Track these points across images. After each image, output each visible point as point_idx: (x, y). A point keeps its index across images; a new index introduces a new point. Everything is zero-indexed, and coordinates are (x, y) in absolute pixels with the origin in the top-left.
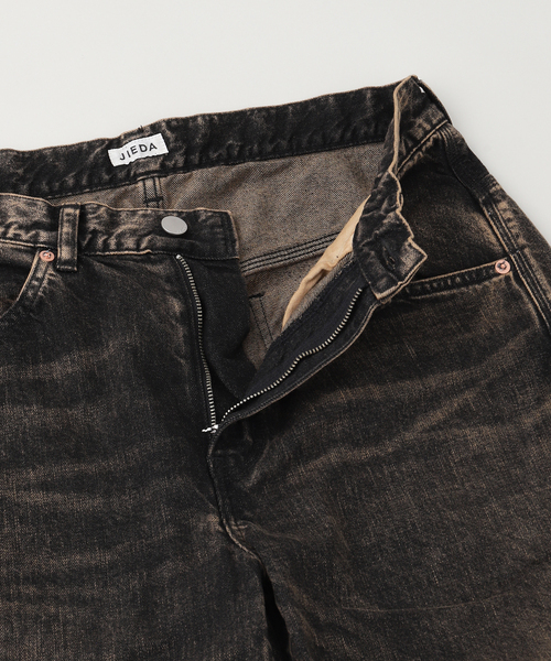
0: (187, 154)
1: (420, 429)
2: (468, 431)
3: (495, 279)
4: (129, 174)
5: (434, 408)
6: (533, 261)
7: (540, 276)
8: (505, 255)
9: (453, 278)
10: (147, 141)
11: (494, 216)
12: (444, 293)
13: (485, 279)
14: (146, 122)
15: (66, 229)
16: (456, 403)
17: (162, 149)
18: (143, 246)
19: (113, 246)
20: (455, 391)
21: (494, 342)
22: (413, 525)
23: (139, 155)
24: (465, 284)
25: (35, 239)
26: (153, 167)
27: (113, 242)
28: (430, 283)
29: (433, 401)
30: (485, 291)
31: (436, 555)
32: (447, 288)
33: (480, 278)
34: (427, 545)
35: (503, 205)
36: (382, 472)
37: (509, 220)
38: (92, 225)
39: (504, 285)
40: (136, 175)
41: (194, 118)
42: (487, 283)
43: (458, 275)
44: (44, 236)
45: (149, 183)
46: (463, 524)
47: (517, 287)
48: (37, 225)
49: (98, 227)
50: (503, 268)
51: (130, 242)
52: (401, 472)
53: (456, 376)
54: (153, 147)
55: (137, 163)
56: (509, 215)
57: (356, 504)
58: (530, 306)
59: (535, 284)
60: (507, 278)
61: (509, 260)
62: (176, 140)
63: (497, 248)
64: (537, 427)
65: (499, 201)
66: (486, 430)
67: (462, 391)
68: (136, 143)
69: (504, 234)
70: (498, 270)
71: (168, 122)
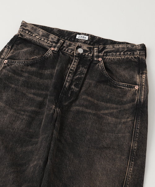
0: (91, 42)
1: (101, 113)
2: (110, 118)
3: (134, 89)
4: (78, 40)
5: (107, 110)
6: (143, 89)
7: (143, 92)
8: (139, 85)
9: (125, 85)
10: (85, 36)
11: (141, 77)
12: (122, 87)
13: (132, 88)
14: (87, 33)
15: (59, 44)
16: (112, 111)
17: (87, 39)
18: (72, 53)
19: (66, 51)
20: (113, 108)
21: (126, 103)
22: (88, 129)
23: (82, 38)
24: (127, 87)
25: (52, 45)
26: (83, 41)
27: (67, 50)
28: (121, 84)
29: (107, 108)
30: (130, 90)
31: (88, 137)
32: (123, 86)
33: (131, 87)
34: (88, 134)
35: (144, 75)
36: (89, 116)
37: (144, 79)
38: (64, 45)
39: (135, 91)
40: (79, 41)
41: (97, 37)
42: (132, 89)
43: (127, 85)
44: (54, 44)
45: (80, 43)
46: (97, 134)
47: (137, 92)
48: (54, 42)
49: (65, 46)
50: (137, 87)
51: (70, 51)
52: (93, 118)
53: (114, 106)
54: (86, 38)
55: (80, 39)
56: (144, 78)
57: (80, 120)
58: (137, 98)
59: (141, 93)
60: (136, 90)
61: (139, 87)
62: (90, 39)
63: (138, 83)
64: (124, 122)
65: (144, 74)
66: (114, 119)
67: (114, 109)
68: (83, 36)
69: (141, 81)
70: (135, 87)
71: (91, 35)
